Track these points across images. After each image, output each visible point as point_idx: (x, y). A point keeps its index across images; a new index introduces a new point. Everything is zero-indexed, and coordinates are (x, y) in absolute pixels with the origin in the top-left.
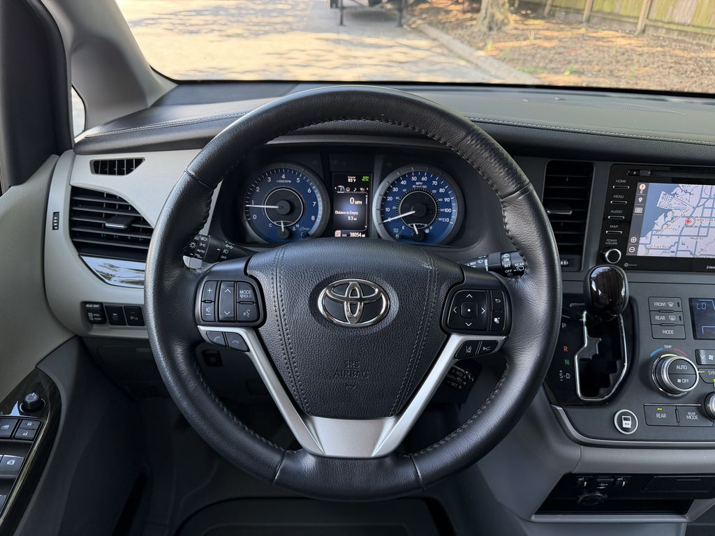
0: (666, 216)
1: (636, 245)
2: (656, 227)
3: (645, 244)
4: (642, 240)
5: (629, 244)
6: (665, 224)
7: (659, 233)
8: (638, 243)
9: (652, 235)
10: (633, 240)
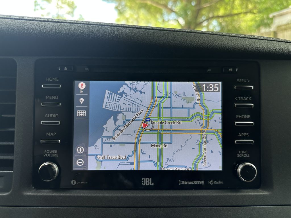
0: (116, 120)
1: (85, 156)
2: (105, 134)
3: (95, 155)
4: (91, 150)
5: (75, 156)
6: (117, 129)
7: (111, 140)
8: (86, 153)
9: (102, 143)
10: (79, 150)
